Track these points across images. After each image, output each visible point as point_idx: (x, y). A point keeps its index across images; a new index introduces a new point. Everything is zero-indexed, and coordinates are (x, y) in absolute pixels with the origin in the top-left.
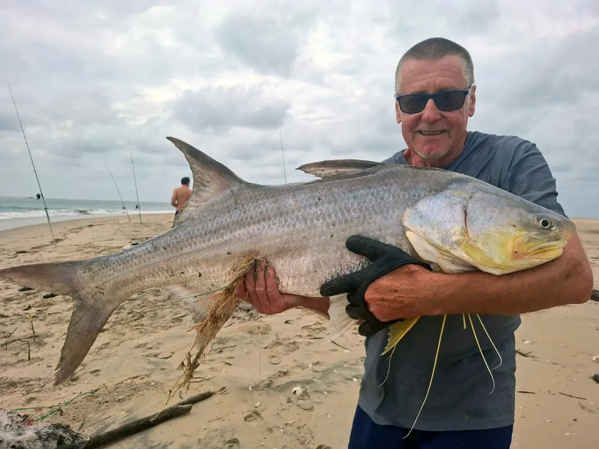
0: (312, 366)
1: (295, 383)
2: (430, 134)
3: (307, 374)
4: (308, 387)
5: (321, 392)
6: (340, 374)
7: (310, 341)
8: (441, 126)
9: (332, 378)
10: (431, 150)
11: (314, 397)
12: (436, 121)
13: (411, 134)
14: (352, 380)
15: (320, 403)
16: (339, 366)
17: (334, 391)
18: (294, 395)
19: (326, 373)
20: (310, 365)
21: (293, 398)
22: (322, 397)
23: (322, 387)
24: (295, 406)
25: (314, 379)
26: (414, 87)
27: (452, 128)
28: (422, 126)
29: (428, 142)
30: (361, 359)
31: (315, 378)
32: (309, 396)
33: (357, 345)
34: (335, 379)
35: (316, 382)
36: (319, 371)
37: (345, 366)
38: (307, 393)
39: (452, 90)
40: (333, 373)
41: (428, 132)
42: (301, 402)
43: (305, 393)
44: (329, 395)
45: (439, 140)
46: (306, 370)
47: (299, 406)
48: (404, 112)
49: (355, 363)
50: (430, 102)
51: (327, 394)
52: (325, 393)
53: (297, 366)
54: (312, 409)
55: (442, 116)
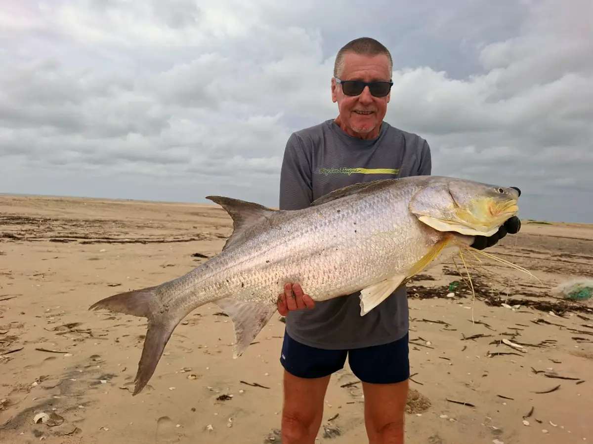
0: (39, 384)
1: (31, 411)
2: (363, 113)
3: (39, 394)
4: (53, 409)
5: (75, 408)
6: (82, 382)
7: (6, 356)
8: (372, 108)
9: (75, 389)
10: (363, 126)
11: (70, 417)
12: (370, 104)
13: (349, 113)
14: (100, 383)
15: (82, 420)
16: (74, 373)
17: (89, 402)
18: (39, 425)
19: (64, 386)
20: (35, 384)
21: (42, 428)
22: (80, 413)
23: (72, 402)
24: (51, 436)
25: (55, 397)
26: (356, 75)
27: (378, 110)
28: (359, 107)
29: (361, 120)
30: (92, 359)
31: (55, 395)
32: (62, 418)
33: (75, 345)
34: (81, 389)
35: (60, 399)
36: (53, 385)
37: (81, 371)
38: (56, 415)
39: (382, 81)
40: (72, 383)
41: (362, 112)
42: (54, 429)
43: (54, 416)
44: (86, 407)
45: (368, 119)
46: (32, 391)
47: (57, 434)
48: (345, 94)
49: (89, 365)
50: (367, 89)
51: (83, 407)
52: (81, 407)
53: (14, 390)
54: (76, 431)
55: (374, 101)
